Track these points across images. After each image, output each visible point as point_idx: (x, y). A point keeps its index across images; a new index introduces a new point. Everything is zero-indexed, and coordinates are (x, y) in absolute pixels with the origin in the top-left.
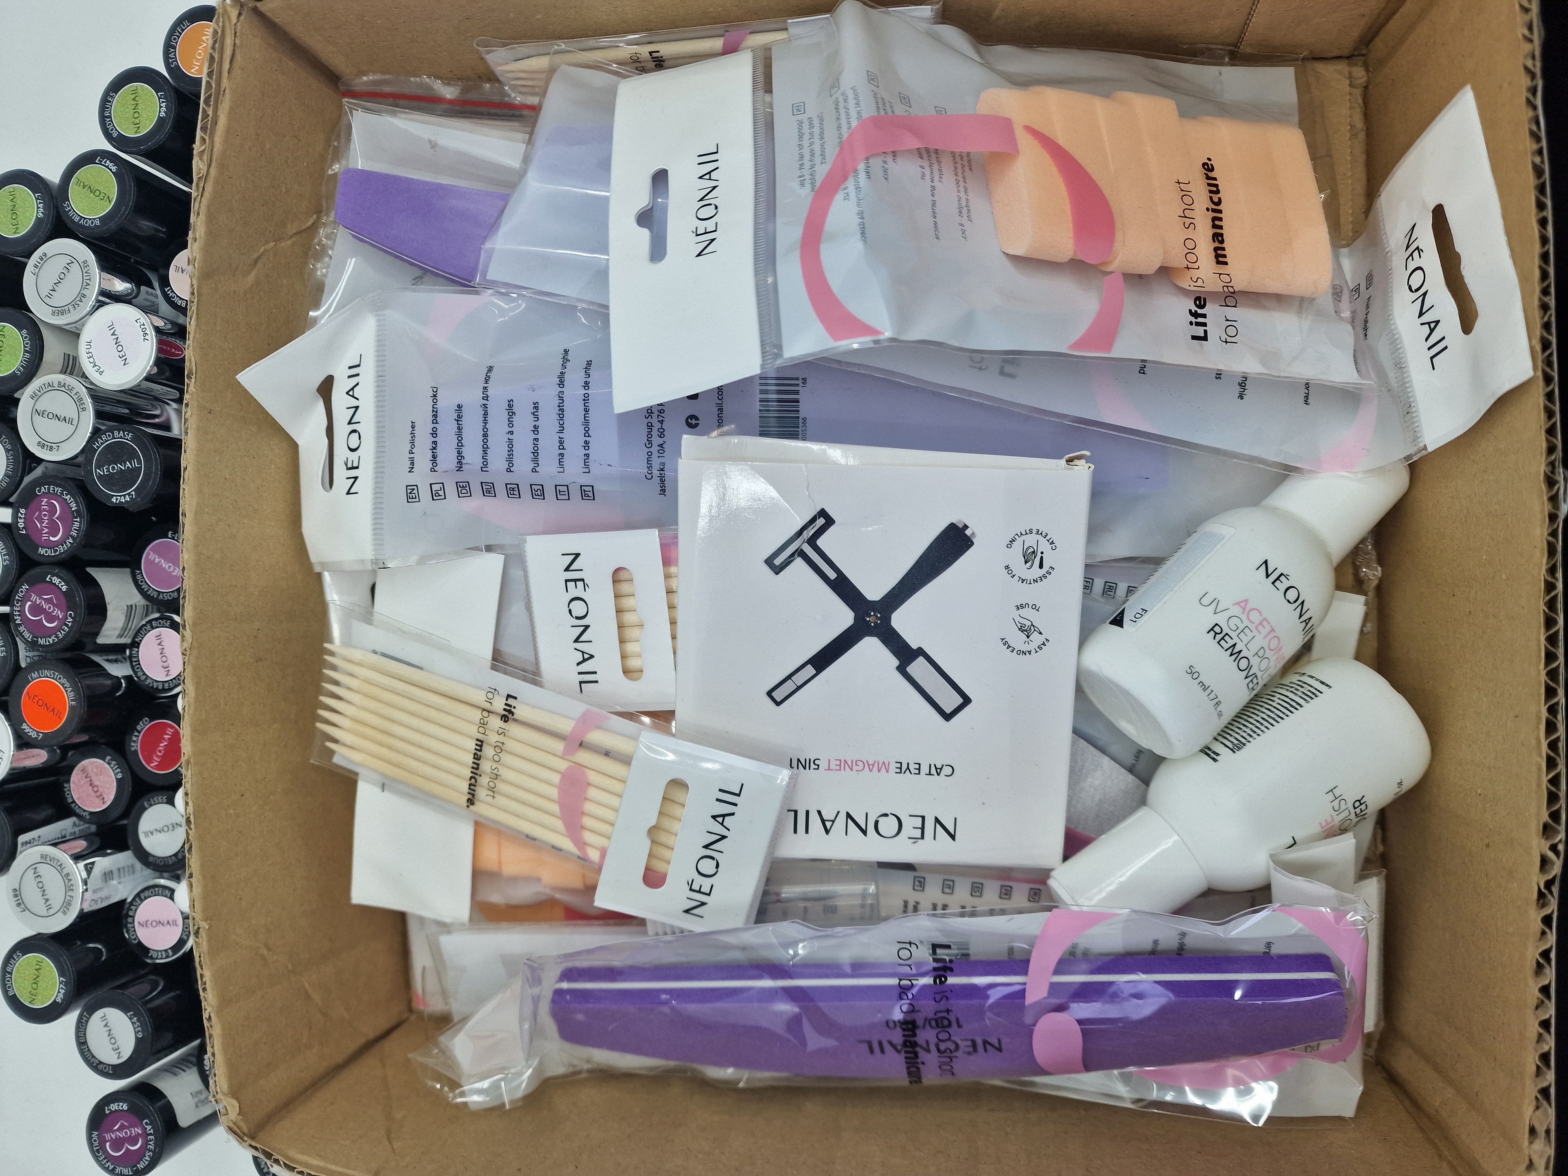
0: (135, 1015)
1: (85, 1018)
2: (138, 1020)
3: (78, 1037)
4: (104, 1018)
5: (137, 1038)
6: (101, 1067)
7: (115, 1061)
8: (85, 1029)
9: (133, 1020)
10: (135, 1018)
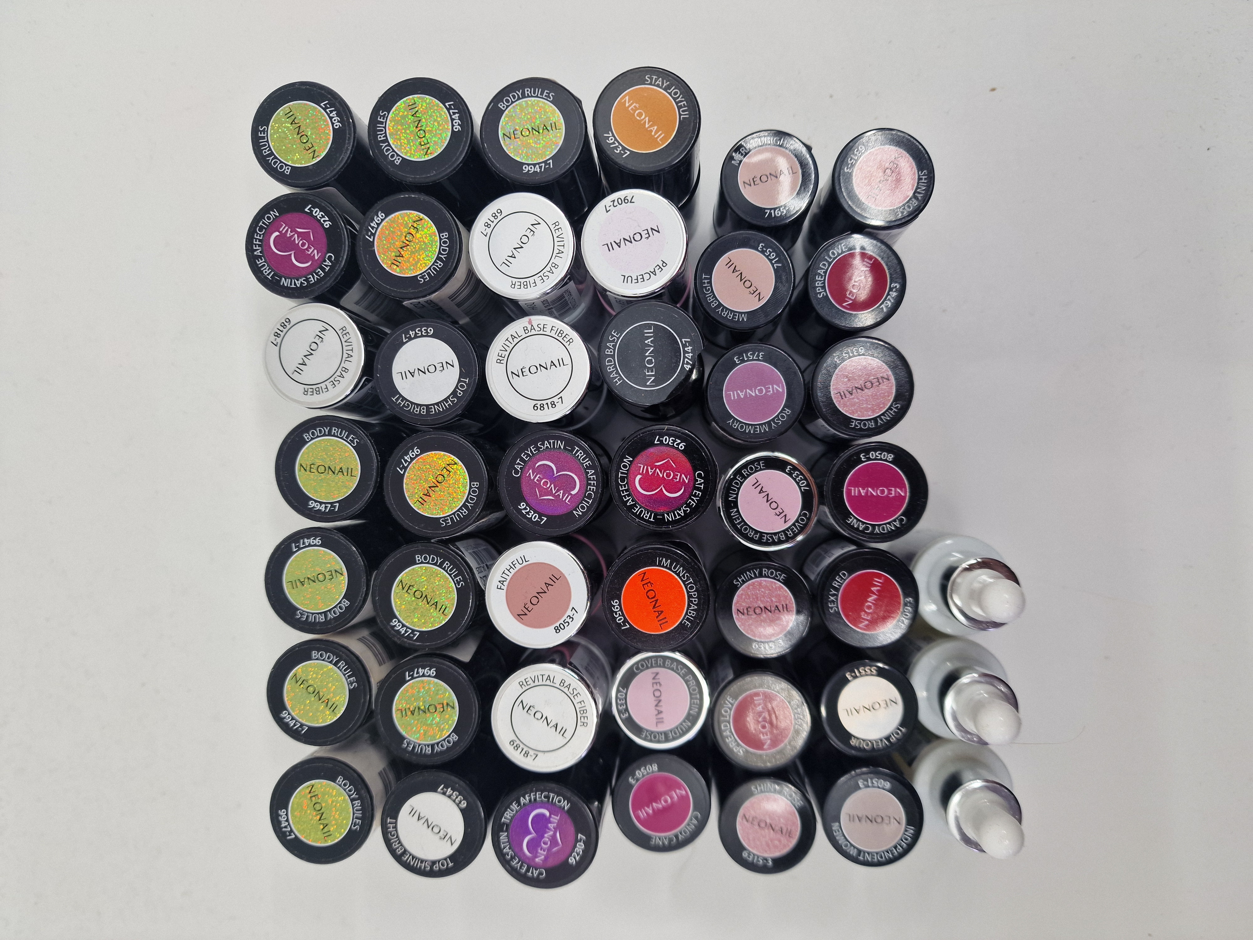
0: (446, 787)
1: (391, 825)
2: (454, 790)
3: (392, 852)
4: (412, 812)
5: (462, 811)
6: (436, 868)
7: (448, 849)
8: (397, 837)
9: (448, 793)
10: (449, 789)
